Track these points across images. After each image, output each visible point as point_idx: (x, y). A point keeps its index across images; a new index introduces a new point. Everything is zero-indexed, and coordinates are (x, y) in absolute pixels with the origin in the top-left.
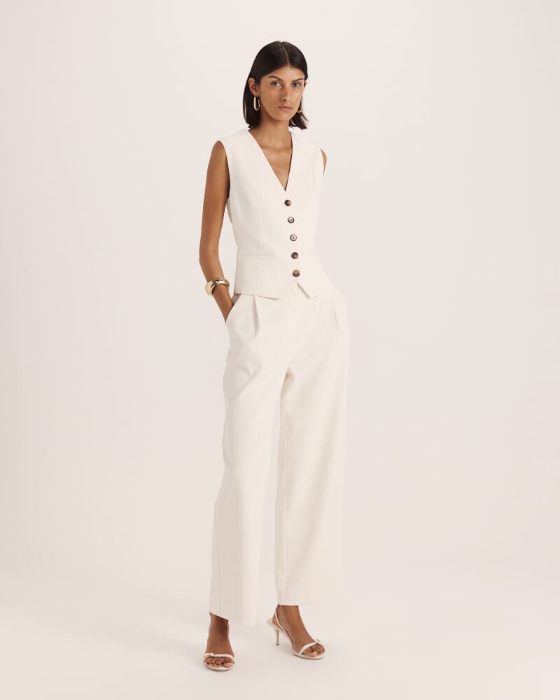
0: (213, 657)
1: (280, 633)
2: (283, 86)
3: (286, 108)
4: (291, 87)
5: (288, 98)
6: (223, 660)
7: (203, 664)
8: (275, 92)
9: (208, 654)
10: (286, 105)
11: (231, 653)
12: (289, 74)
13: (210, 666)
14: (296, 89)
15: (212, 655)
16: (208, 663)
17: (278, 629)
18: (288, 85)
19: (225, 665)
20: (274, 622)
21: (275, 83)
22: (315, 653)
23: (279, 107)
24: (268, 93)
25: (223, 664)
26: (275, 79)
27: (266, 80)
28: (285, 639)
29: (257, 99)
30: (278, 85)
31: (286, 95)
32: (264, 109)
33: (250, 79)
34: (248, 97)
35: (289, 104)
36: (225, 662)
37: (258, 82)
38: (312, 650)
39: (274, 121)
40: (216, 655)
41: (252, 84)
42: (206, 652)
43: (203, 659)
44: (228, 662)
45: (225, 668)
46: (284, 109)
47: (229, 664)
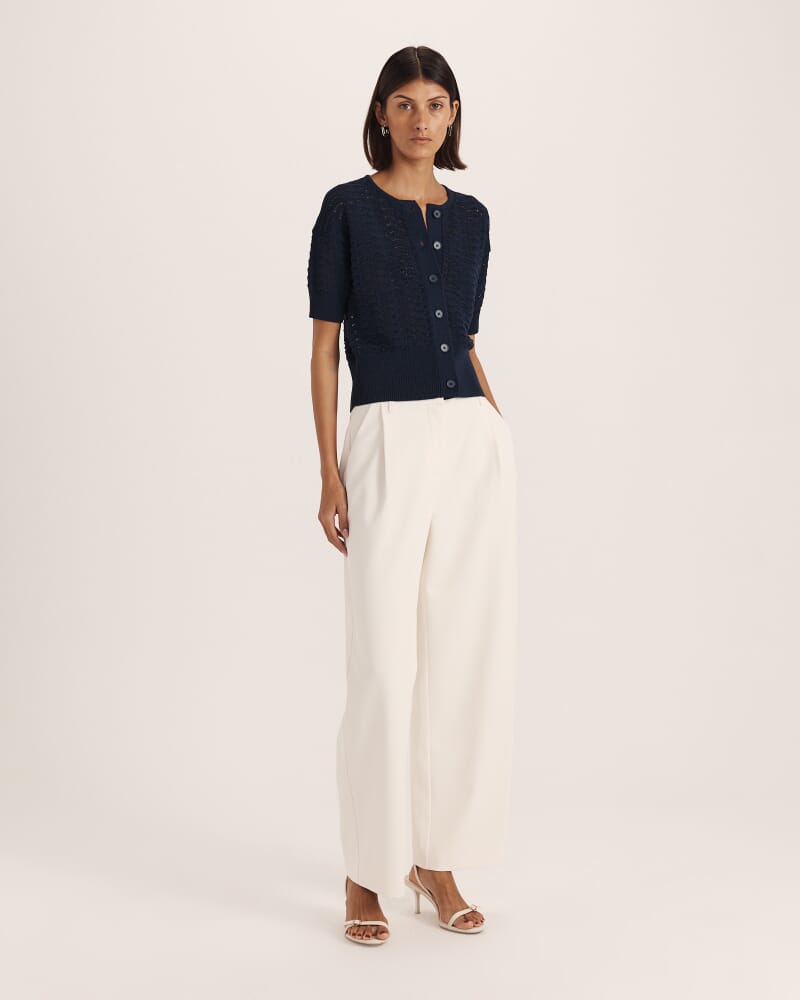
0: (359, 926)
1: (422, 896)
2: (415, 108)
3: (421, 139)
4: (427, 110)
5: (423, 126)
6: (374, 929)
7: (346, 938)
8: (405, 117)
9: (351, 922)
10: (420, 135)
11: (384, 919)
12: (424, 91)
13: (357, 939)
14: (437, 113)
15: (357, 922)
16: (353, 935)
18: (423, 106)
19: (379, 936)
20: (413, 880)
21: (405, 106)
23: (412, 140)
24: (396, 119)
25: (375, 935)
26: (404, 100)
27: (393, 101)
30: (408, 108)
31: (419, 121)
35: (425, 132)
36: (380, 932)
37: (383, 106)
39: (411, 161)
40: (363, 923)
41: (377, 110)
42: (347, 920)
43: (345, 929)
44: (383, 932)
45: (379, 942)
46: (419, 142)
47: (385, 934)
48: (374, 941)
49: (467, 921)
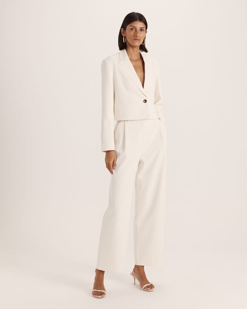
0: (96, 291)
1: (136, 279)
2: (136, 30)
4: (140, 31)
5: (138, 35)
6: (100, 293)
7: (92, 295)
8: (132, 33)
9: (94, 290)
10: (137, 38)
11: (104, 290)
12: (139, 25)
13: (95, 296)
14: (142, 32)
15: (96, 290)
16: (94, 295)
17: (135, 278)
18: (138, 29)
19: (102, 295)
20: (133, 274)
21: (132, 29)
22: (149, 288)
23: (134, 40)
24: (129, 34)
25: (101, 295)
26: (132, 27)
27: (129, 27)
28: (138, 282)
29: (125, 37)
30: (134, 30)
31: (137, 33)
32: (128, 41)
33: (122, 29)
34: (121, 37)
35: (139, 37)
36: (102, 294)
37: (125, 29)
38: (148, 287)
39: (133, 47)
40: (98, 291)
41: (122, 31)
42: (93, 289)
43: (92, 292)
44: (103, 294)
45: (101, 297)
46: (136, 40)
47: (103, 295)
48: (100, 297)
49: (148, 288)
